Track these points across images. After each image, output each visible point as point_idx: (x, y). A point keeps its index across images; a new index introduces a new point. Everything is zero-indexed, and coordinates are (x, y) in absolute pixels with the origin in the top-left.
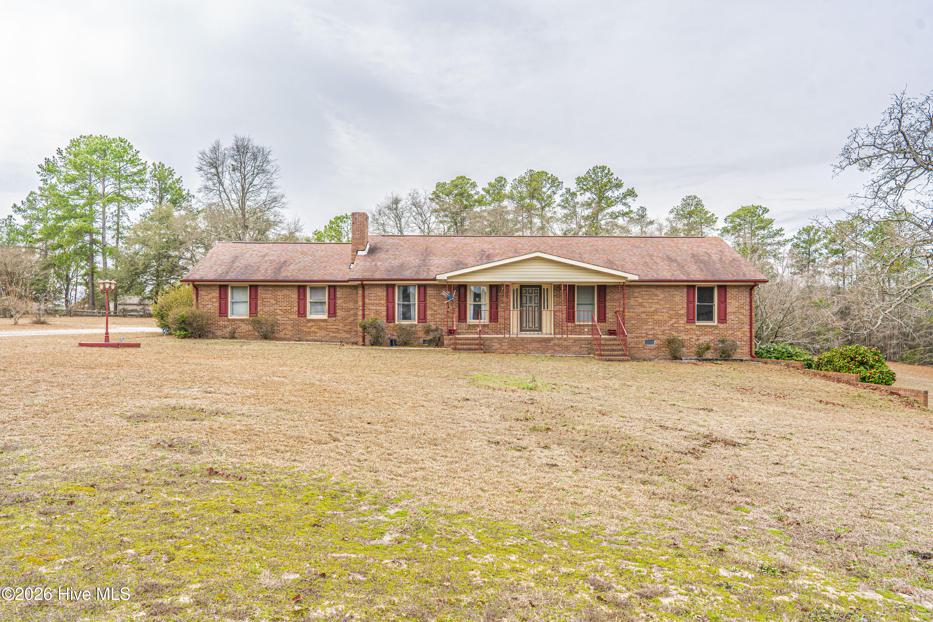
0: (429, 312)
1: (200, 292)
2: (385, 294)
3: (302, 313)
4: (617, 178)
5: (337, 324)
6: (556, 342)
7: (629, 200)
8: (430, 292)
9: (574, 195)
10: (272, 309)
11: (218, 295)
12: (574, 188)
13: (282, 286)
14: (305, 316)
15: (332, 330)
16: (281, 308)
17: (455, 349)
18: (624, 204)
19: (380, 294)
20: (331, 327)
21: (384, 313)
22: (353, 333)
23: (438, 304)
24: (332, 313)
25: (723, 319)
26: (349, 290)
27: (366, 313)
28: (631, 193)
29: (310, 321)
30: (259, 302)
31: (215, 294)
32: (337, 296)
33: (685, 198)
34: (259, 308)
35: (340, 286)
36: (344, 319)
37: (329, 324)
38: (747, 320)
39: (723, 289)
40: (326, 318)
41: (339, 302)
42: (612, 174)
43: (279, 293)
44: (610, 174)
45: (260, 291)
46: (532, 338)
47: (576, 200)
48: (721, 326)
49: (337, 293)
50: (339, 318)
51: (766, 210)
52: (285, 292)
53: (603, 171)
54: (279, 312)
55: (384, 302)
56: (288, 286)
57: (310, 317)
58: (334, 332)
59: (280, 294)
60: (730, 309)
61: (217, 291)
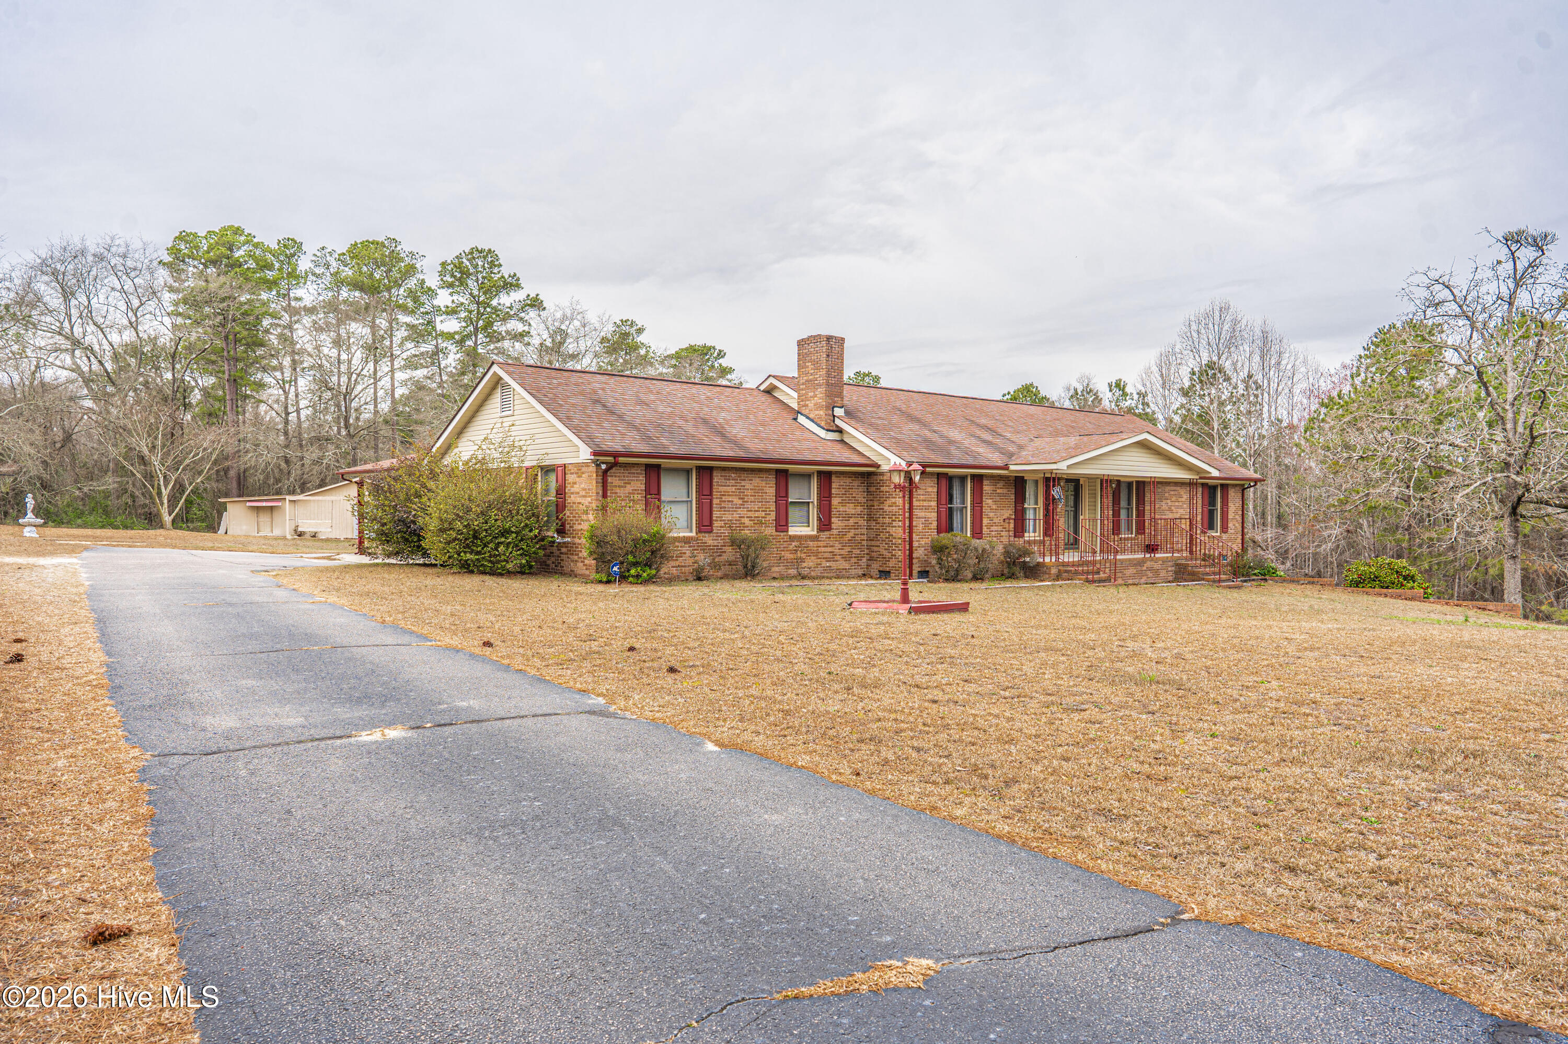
0: (985, 521)
1: (610, 480)
2: (935, 490)
3: (782, 524)
4: (515, 275)
5: (831, 543)
6: (1149, 564)
7: (532, 314)
8: (987, 487)
9: (431, 293)
10: (736, 516)
11: (643, 487)
12: (432, 281)
13: (753, 470)
14: (787, 531)
15: (826, 555)
16: (750, 514)
17: (1087, 581)
18: (521, 319)
19: (930, 489)
20: (823, 549)
21: (935, 524)
22: (854, 560)
23: (994, 507)
24: (825, 525)
25: (1225, 529)
26: (848, 480)
27: (914, 523)
28: (535, 303)
29: (793, 538)
30: (715, 501)
31: (638, 484)
32: (833, 491)
33: (618, 322)
34: (716, 514)
35: (837, 473)
36: (842, 535)
37: (820, 544)
38: (1240, 529)
39: (1225, 487)
40: (815, 533)
41: (835, 501)
42: (500, 265)
43: (747, 484)
44: (494, 264)
45: (717, 478)
46: (1130, 560)
47: (436, 302)
48: (1225, 536)
49: (834, 485)
50: (835, 532)
51: (721, 354)
52: (757, 481)
53: (485, 257)
54: (747, 521)
55: (934, 504)
56: (761, 470)
57: (794, 531)
58: (828, 560)
59: (750, 484)
60: (1231, 516)
61: (642, 478)
